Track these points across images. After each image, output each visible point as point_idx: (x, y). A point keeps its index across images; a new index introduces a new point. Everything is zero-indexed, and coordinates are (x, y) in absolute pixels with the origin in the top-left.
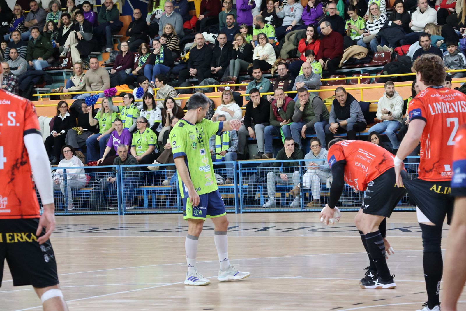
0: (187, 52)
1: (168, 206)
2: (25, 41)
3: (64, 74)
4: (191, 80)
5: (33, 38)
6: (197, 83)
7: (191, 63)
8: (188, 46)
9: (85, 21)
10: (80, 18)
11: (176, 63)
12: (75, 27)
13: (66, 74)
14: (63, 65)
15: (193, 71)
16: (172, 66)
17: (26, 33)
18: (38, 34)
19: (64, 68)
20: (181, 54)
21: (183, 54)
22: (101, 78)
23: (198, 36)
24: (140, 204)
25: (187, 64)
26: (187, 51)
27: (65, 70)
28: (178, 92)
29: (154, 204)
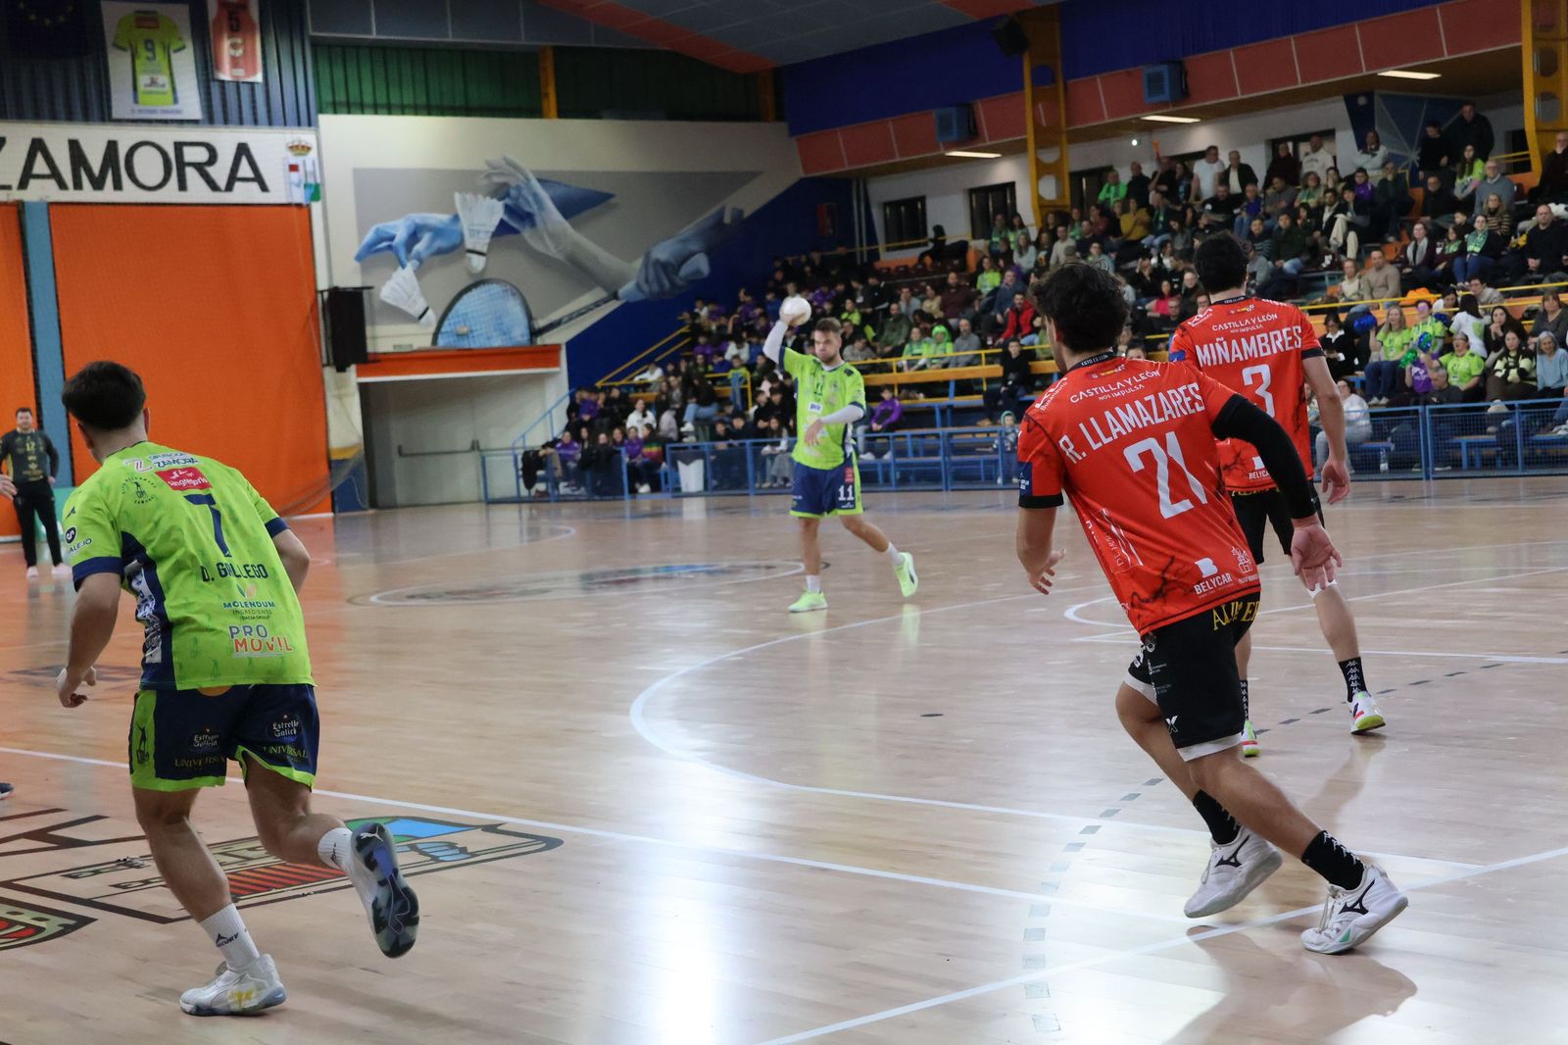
0: (1521, 235)
1: (1499, 465)
2: (1268, 233)
3: (1327, 279)
4: (1530, 277)
5: (1280, 228)
6: (1539, 281)
7: (1528, 250)
8: (1524, 225)
9: (1357, 200)
10: (1349, 196)
11: (1504, 253)
12: (1342, 208)
13: (1330, 278)
14: (1324, 265)
15: (1533, 263)
16: (1497, 257)
17: (1268, 222)
18: (1288, 222)
19: (1326, 269)
20: (1513, 238)
21: (1516, 237)
22: (1386, 278)
23: (1542, 209)
24: (1456, 464)
25: (1522, 253)
26: (1522, 233)
27: (1328, 272)
28: (1507, 295)
29: (1478, 463)
